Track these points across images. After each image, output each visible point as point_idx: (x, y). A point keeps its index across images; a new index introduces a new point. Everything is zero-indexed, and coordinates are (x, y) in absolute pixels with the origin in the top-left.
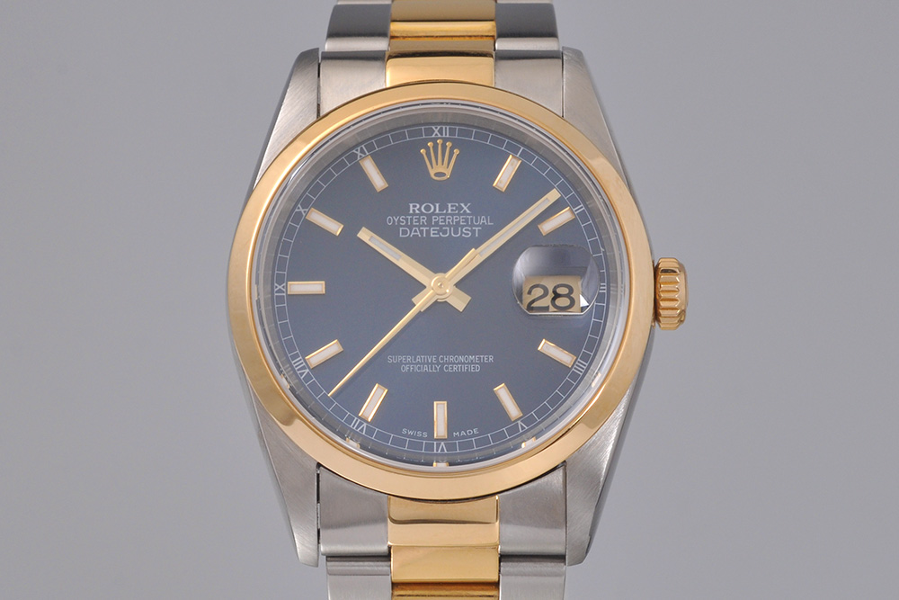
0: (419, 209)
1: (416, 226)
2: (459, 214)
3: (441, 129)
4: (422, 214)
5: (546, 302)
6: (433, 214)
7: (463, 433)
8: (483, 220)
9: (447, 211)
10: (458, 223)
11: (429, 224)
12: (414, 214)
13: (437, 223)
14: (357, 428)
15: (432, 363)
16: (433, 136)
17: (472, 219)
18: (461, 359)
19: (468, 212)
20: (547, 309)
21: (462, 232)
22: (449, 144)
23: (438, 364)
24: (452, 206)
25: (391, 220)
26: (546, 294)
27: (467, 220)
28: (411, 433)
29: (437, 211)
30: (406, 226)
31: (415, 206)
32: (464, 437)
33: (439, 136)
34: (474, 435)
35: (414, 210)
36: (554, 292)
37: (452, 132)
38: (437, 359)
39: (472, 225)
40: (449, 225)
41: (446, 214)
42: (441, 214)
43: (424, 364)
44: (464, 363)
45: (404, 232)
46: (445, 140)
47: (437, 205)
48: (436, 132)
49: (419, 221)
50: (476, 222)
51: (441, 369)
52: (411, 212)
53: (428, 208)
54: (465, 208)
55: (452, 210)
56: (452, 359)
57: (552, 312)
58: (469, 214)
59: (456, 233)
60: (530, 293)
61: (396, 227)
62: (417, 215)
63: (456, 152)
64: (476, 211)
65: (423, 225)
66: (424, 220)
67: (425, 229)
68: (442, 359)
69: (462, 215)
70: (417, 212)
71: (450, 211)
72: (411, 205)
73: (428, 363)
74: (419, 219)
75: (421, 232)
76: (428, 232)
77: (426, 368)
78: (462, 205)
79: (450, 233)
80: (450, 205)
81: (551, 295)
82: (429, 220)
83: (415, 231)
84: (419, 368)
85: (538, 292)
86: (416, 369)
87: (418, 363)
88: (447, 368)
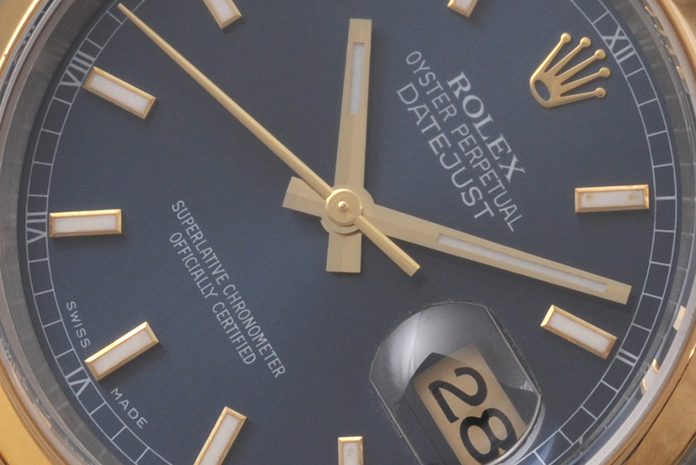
0: (463, 94)
1: (430, 106)
2: (494, 165)
3: (625, 43)
4: (458, 103)
5: (462, 410)
6: (470, 122)
7: (125, 404)
8: (509, 211)
9: (489, 141)
10: (480, 172)
11: (447, 126)
12: (450, 91)
13: (458, 137)
14: (30, 225)
15: (212, 279)
16: (604, 38)
17: (500, 190)
18: (250, 322)
19: (509, 177)
20: (452, 418)
21: (466, 189)
22: (604, 71)
23: (218, 289)
24: (502, 144)
25: (416, 59)
26: (474, 401)
27: (493, 183)
28: (75, 317)
29: (477, 126)
30: (422, 90)
31: (463, 83)
32: (119, 408)
33: (611, 48)
34: (132, 424)
35: (456, 86)
36: (487, 414)
37: (631, 64)
38: (225, 283)
39: (489, 198)
40: (466, 161)
41: (483, 144)
42: (477, 136)
43: (204, 266)
44: (244, 332)
45: (409, 94)
46: (607, 61)
47: (489, 119)
48: (614, 38)
49: (442, 106)
50: (500, 201)
51: (213, 300)
52: (451, 83)
53: (473, 106)
54: (512, 168)
55: (495, 148)
56: (241, 307)
57: (451, 432)
58: (504, 180)
59: (460, 179)
60: (460, 372)
61: (409, 74)
62: (452, 96)
63: (600, 91)
64: (516, 189)
65: (439, 119)
66: (449, 113)
67: (435, 123)
68: (230, 291)
69: (498, 170)
70: (457, 93)
71: (490, 146)
72: (462, 76)
73: (208, 272)
74: (446, 104)
75: (427, 121)
76: (434, 132)
77: (198, 274)
78: (515, 160)
79: (454, 169)
80: (501, 139)
81: (477, 412)
82: (454, 122)
83: (422, 111)
84: (192, 263)
85: (468, 385)
86: (187, 260)
87: (199, 256)
88: (219, 309)
